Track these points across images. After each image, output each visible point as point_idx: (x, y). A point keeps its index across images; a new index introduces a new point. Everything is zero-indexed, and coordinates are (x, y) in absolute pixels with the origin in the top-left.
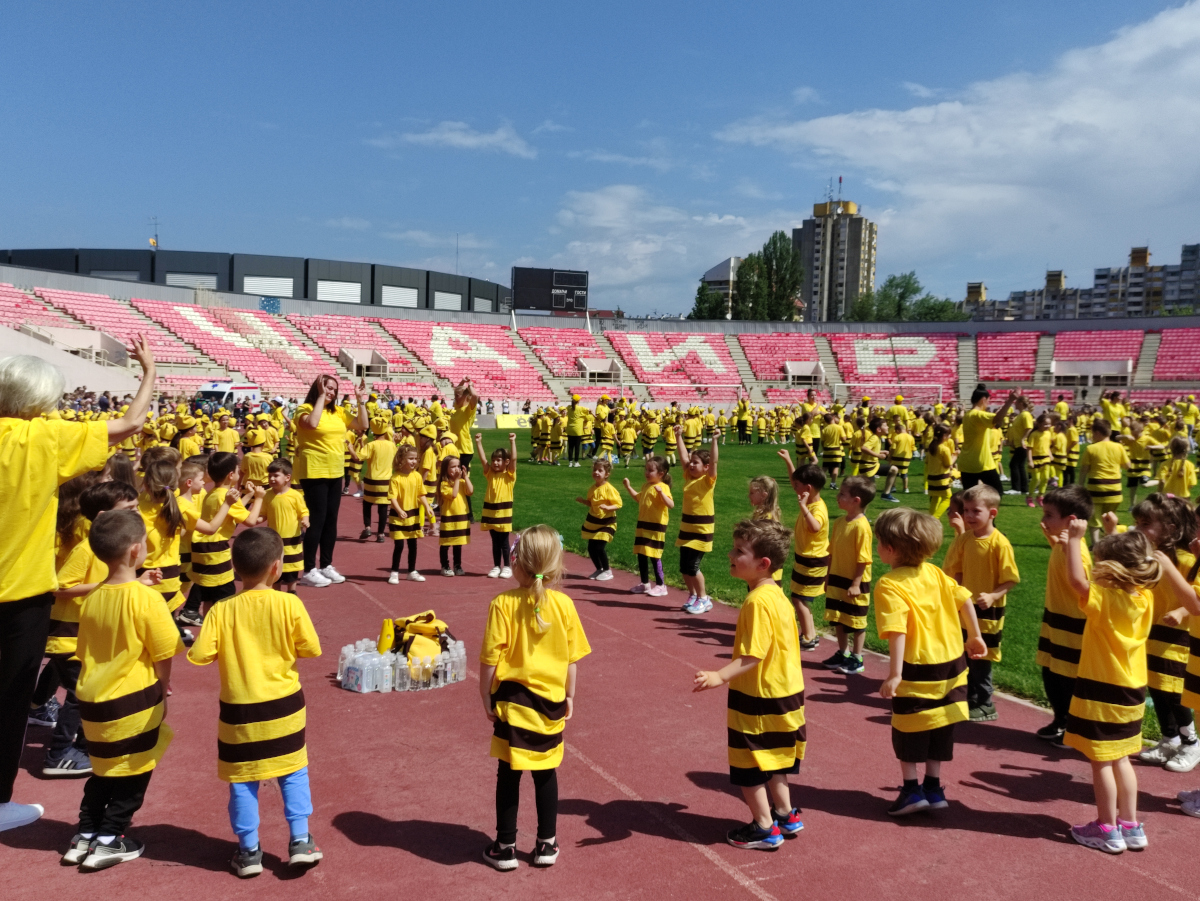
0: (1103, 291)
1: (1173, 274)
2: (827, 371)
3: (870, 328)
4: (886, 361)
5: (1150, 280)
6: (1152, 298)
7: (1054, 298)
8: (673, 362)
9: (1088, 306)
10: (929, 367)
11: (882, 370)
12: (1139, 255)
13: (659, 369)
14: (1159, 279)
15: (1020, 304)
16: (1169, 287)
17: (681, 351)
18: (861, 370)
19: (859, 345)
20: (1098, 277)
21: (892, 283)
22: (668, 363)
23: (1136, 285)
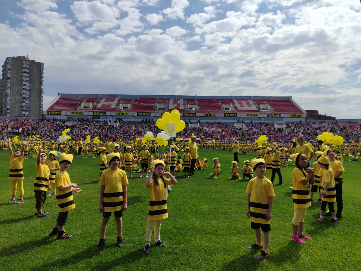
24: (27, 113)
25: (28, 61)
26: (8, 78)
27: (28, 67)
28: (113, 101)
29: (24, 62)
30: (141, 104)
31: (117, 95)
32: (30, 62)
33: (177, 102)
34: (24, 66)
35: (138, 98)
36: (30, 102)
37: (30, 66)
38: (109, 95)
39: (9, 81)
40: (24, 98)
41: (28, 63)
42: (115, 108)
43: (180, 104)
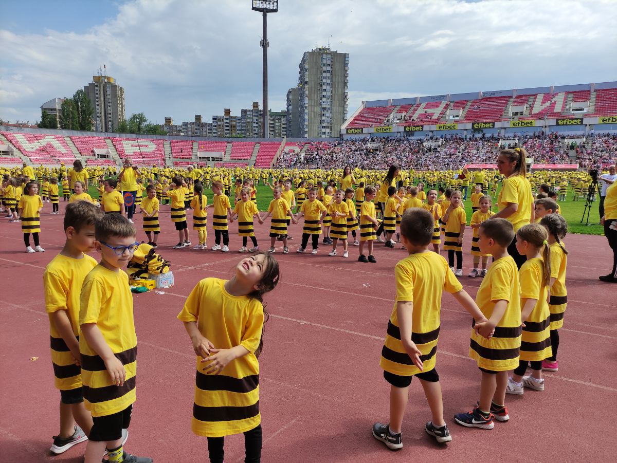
0: (216, 124)
1: (239, 120)
2: (113, 153)
3: (129, 136)
4: (136, 149)
5: (231, 121)
6: (233, 128)
7: (199, 126)
8: (40, 147)
9: (211, 130)
10: (154, 152)
11: (135, 153)
12: (227, 112)
13: (34, 150)
14: (234, 121)
15: (186, 127)
16: (238, 125)
17: (43, 142)
18: (126, 153)
19: (124, 143)
20: (213, 119)
21: (134, 116)
22: (38, 147)
23: (227, 123)
24: (328, 130)
25: (329, 54)
26: (306, 83)
27: (329, 62)
28: (437, 106)
29: (325, 56)
30: (482, 108)
31: (445, 96)
32: (331, 55)
33: (550, 99)
34: (325, 62)
35: (480, 98)
36: (331, 115)
37: (331, 61)
38: (432, 97)
39: (307, 86)
40: (324, 109)
41: (329, 56)
42: (439, 119)
43: (555, 102)
